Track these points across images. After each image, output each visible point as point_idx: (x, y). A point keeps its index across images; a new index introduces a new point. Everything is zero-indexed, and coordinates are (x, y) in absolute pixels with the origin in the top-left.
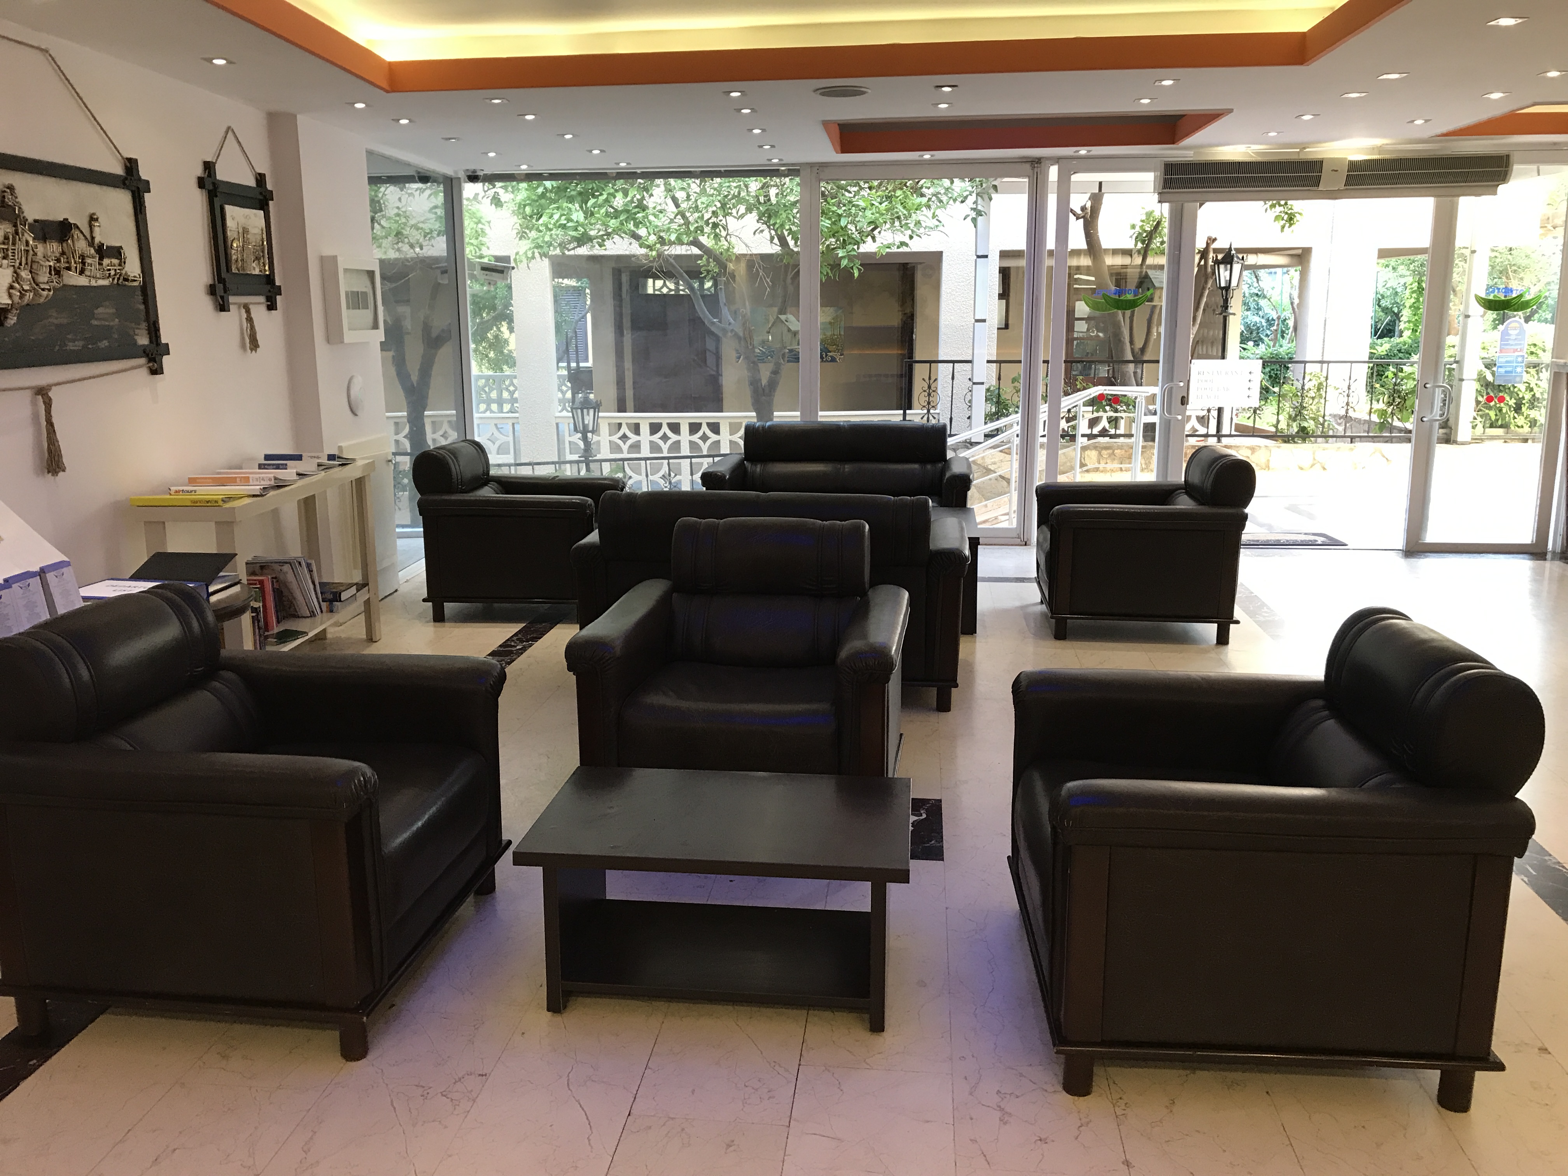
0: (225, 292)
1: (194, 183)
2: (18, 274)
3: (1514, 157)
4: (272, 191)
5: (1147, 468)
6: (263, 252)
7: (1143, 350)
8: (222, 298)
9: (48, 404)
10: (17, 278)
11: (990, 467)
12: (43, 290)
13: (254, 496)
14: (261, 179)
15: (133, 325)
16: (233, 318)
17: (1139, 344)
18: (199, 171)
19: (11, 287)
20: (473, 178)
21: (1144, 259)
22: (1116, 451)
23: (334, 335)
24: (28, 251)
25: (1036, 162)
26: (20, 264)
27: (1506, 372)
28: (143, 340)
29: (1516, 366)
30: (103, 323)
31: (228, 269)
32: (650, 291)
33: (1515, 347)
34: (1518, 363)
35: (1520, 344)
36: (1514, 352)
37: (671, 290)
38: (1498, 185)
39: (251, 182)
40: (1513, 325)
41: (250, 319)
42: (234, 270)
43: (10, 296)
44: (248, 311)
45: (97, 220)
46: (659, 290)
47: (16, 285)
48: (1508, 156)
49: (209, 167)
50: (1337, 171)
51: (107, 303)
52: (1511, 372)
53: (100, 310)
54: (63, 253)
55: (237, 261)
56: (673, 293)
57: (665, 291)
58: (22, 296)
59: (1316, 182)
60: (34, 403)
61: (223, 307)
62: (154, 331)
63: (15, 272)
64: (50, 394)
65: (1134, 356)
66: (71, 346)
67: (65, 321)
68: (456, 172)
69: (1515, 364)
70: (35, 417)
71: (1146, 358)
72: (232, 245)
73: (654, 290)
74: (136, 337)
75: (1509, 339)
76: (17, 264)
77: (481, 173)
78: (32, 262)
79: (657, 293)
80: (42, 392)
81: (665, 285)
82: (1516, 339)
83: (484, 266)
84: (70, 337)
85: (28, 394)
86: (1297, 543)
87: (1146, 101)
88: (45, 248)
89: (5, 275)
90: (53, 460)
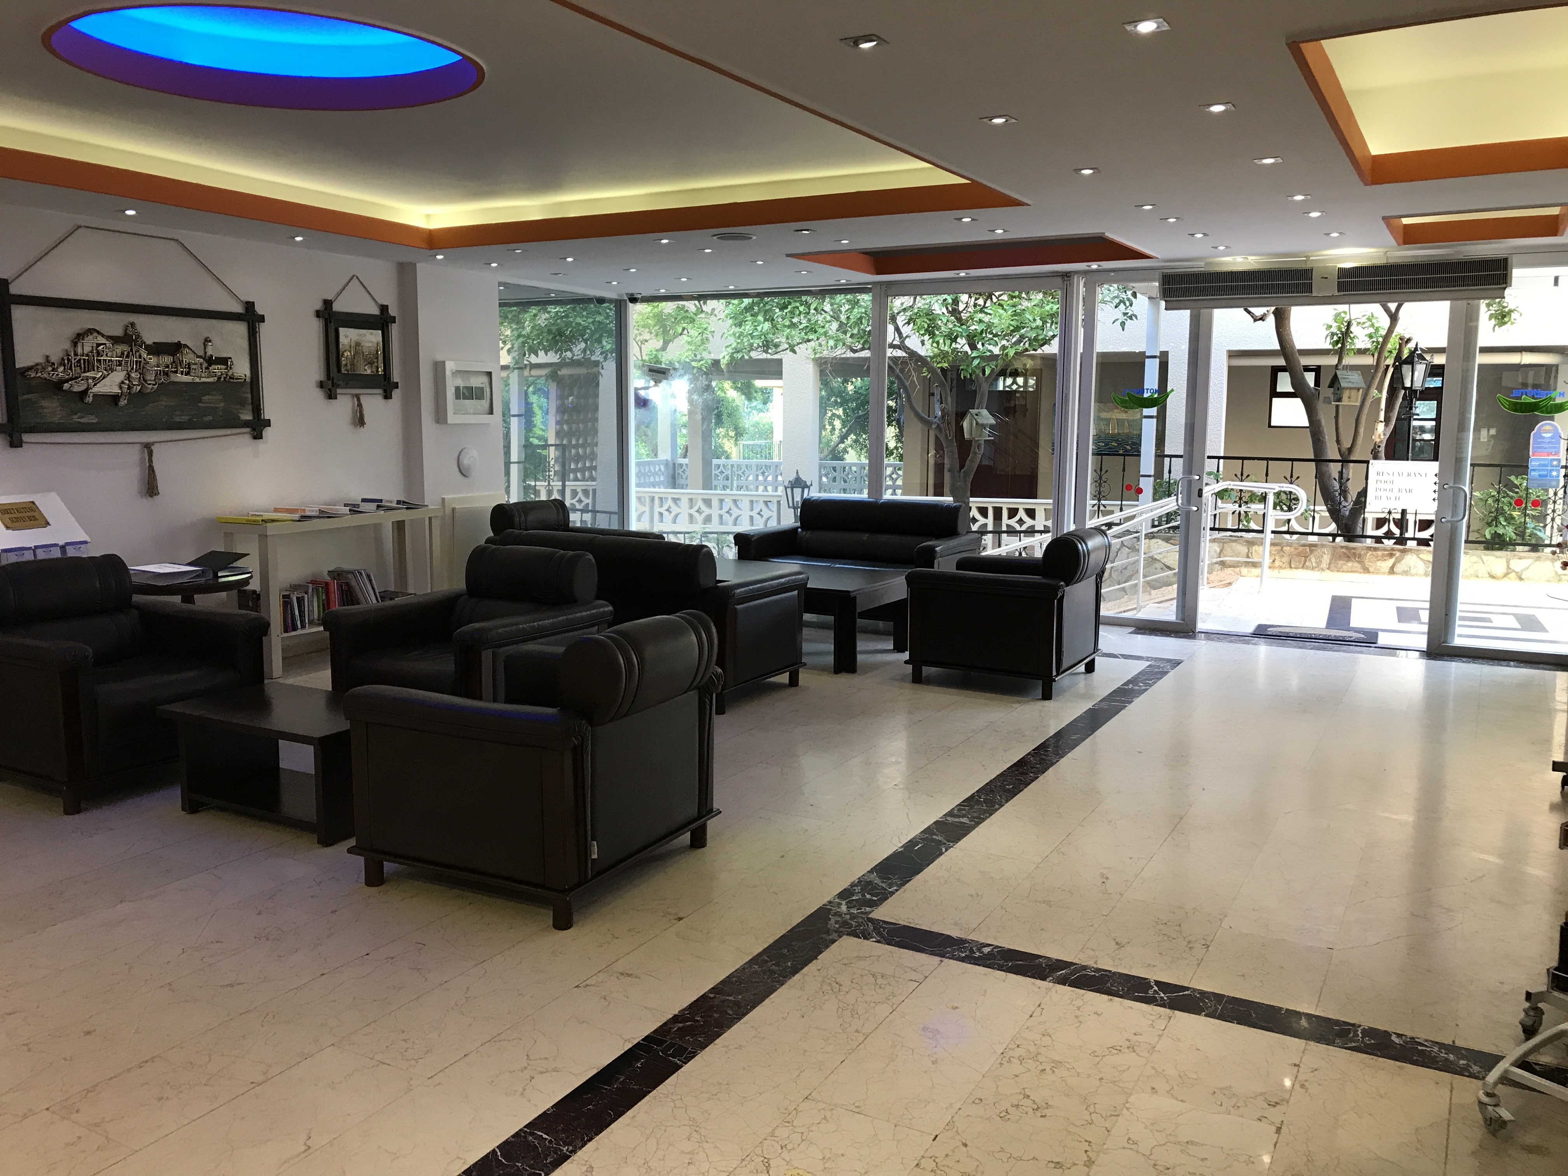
0: (333, 386)
1: (312, 314)
2: (129, 375)
3: (1514, 259)
4: (395, 317)
5: (1318, 566)
6: (377, 358)
7: (1350, 450)
8: (330, 390)
9: (150, 454)
10: (129, 377)
11: (1156, 556)
12: (150, 384)
13: (294, 521)
14: (384, 309)
15: (238, 407)
16: (344, 403)
17: (1347, 444)
18: (319, 306)
19: (123, 383)
20: (634, 300)
21: (1340, 360)
22: (1285, 548)
23: (440, 417)
24: (140, 362)
25: (1066, 276)
26: (133, 369)
27: (1540, 476)
28: (247, 416)
29: (1551, 470)
30: (208, 405)
31: (339, 371)
32: (1001, 388)
33: (1550, 450)
34: (1553, 466)
35: (1555, 448)
36: (1548, 456)
37: (1019, 387)
38: (1505, 288)
39: (375, 311)
40: (1548, 428)
41: (360, 405)
42: (343, 371)
43: (121, 388)
44: (359, 400)
45: (210, 341)
46: (1009, 387)
47: (127, 382)
48: (1506, 260)
49: (328, 304)
50: (1326, 278)
51: (215, 393)
52: (1546, 476)
53: (206, 398)
54: (174, 362)
55: (346, 365)
56: (1022, 389)
57: (1014, 387)
58: (129, 388)
59: (1309, 288)
60: (143, 453)
61: (331, 396)
62: (257, 409)
63: (128, 374)
64: (152, 447)
65: (1341, 456)
66: (178, 419)
67: (173, 404)
68: (618, 295)
69: (1549, 468)
70: (142, 461)
71: (1352, 458)
72: (343, 354)
73: (1004, 387)
74: (240, 415)
75: (1543, 442)
76: (129, 369)
77: (640, 296)
78: (143, 367)
79: (1007, 389)
80: (148, 447)
81: (1014, 382)
82: (1549, 442)
83: (652, 368)
84: (177, 413)
85: (137, 447)
86: (1330, 638)
87: (999, 231)
88: (159, 360)
89: (118, 376)
90: (151, 488)
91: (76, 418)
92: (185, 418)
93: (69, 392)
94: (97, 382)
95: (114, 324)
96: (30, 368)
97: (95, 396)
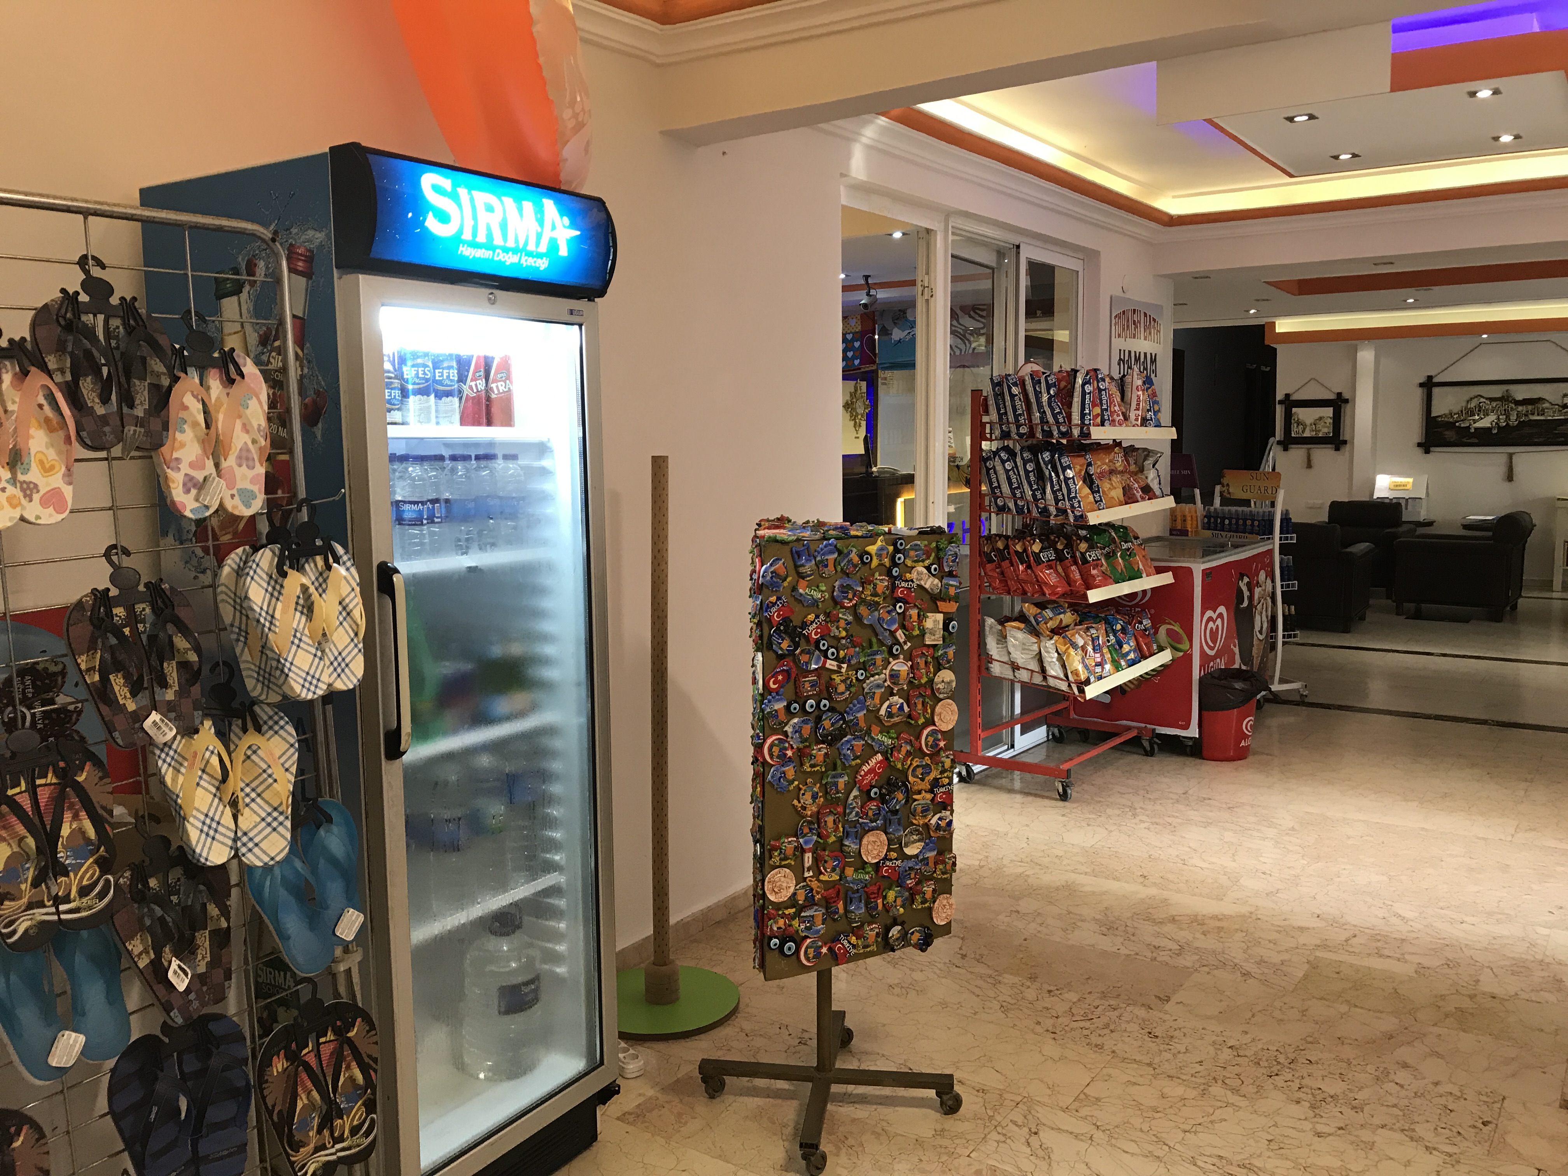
2: (1499, 417)
9: (1511, 459)
12: (1514, 422)
19: (1494, 422)
24: (1508, 410)
26: (1502, 414)
43: (1493, 425)
47: (1497, 421)
54: (1533, 409)
58: (1499, 424)
60: (1506, 458)
64: (1513, 455)
67: (1529, 432)
70: (1505, 463)
76: (1500, 414)
78: (1510, 412)
80: (1511, 456)
85: (1502, 455)
88: (1521, 408)
89: (1492, 417)
90: (1510, 477)
91: (1465, 440)
92: (1541, 440)
93: (1459, 427)
94: (1475, 421)
95: (1497, 391)
96: (1439, 416)
97: (1476, 429)
